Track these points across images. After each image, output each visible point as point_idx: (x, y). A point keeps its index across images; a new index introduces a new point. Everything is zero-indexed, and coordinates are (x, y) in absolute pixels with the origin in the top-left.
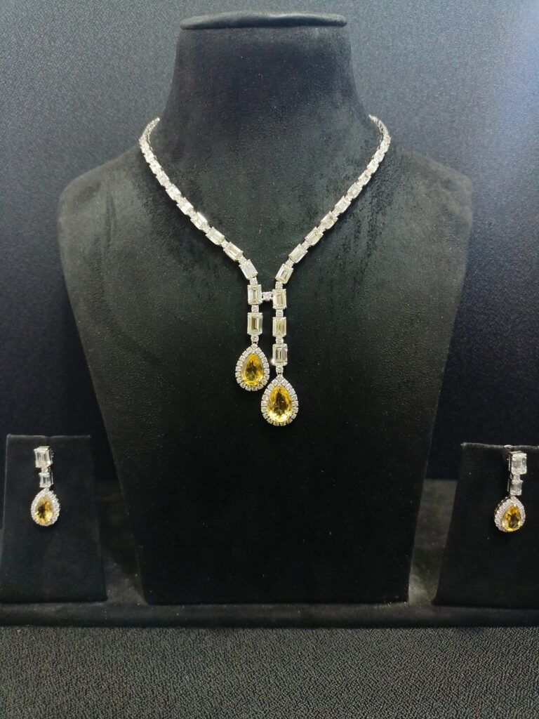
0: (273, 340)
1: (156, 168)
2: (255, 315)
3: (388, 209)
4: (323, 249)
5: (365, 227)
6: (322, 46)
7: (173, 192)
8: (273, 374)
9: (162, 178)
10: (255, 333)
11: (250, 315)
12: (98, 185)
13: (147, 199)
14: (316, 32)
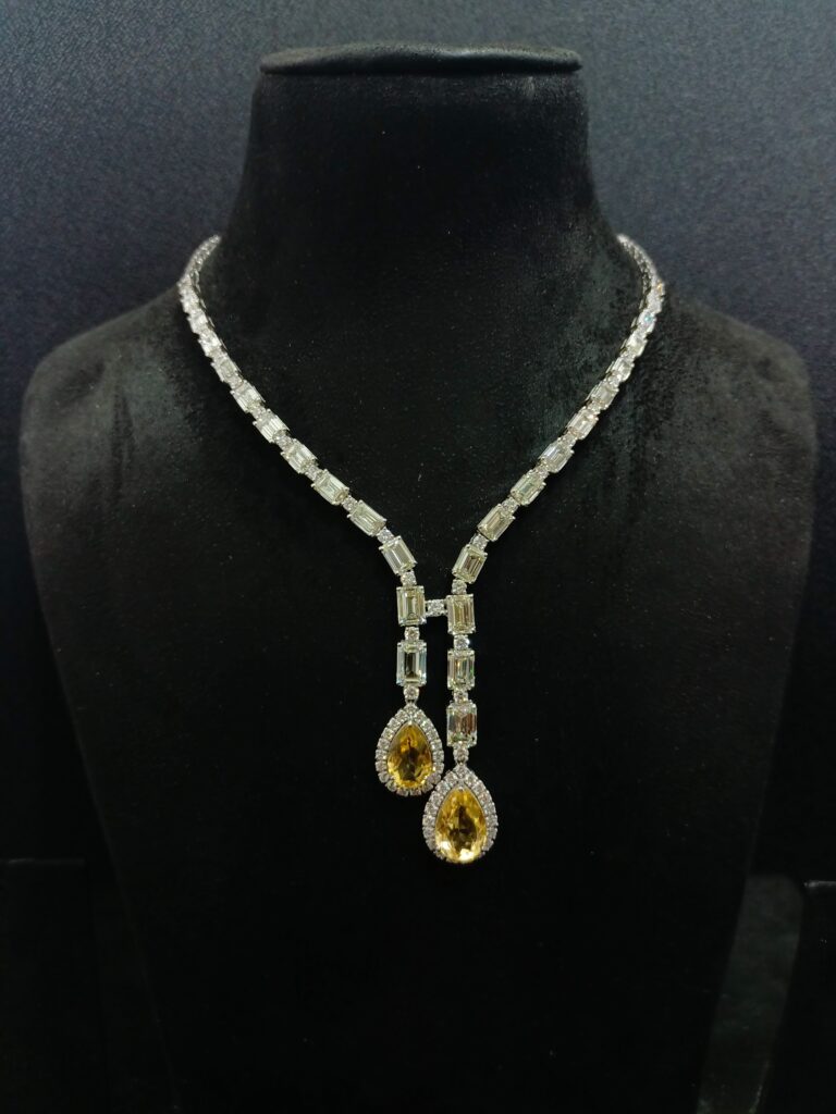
0: (447, 696)
1: (211, 344)
2: (412, 644)
3: (665, 426)
4: (543, 510)
5: (624, 465)
7: (247, 397)
8: (450, 763)
9: (225, 368)
10: (412, 682)
11: (403, 648)
12: (99, 369)
13: (192, 405)
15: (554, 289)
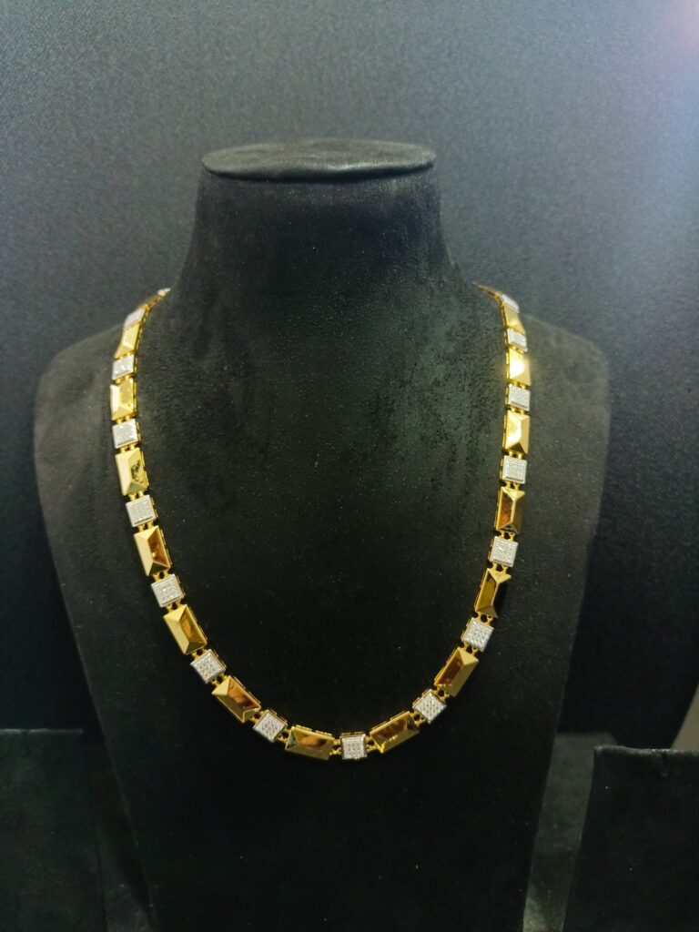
5: (463, 453)
14: (394, 185)
15: (413, 327)
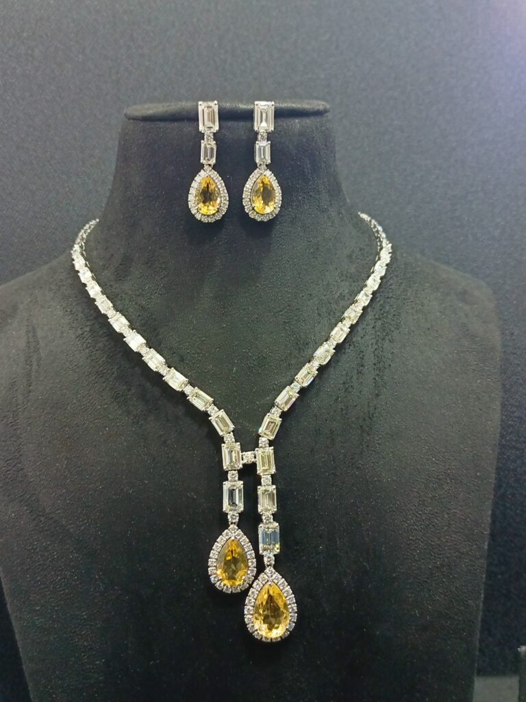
1: (94, 290)
2: (233, 483)
3: (395, 333)
4: (319, 389)
6: (305, 140)
7: (119, 323)
9: (104, 305)
10: (233, 508)
11: (226, 486)
12: (15, 308)
13: (82, 329)
